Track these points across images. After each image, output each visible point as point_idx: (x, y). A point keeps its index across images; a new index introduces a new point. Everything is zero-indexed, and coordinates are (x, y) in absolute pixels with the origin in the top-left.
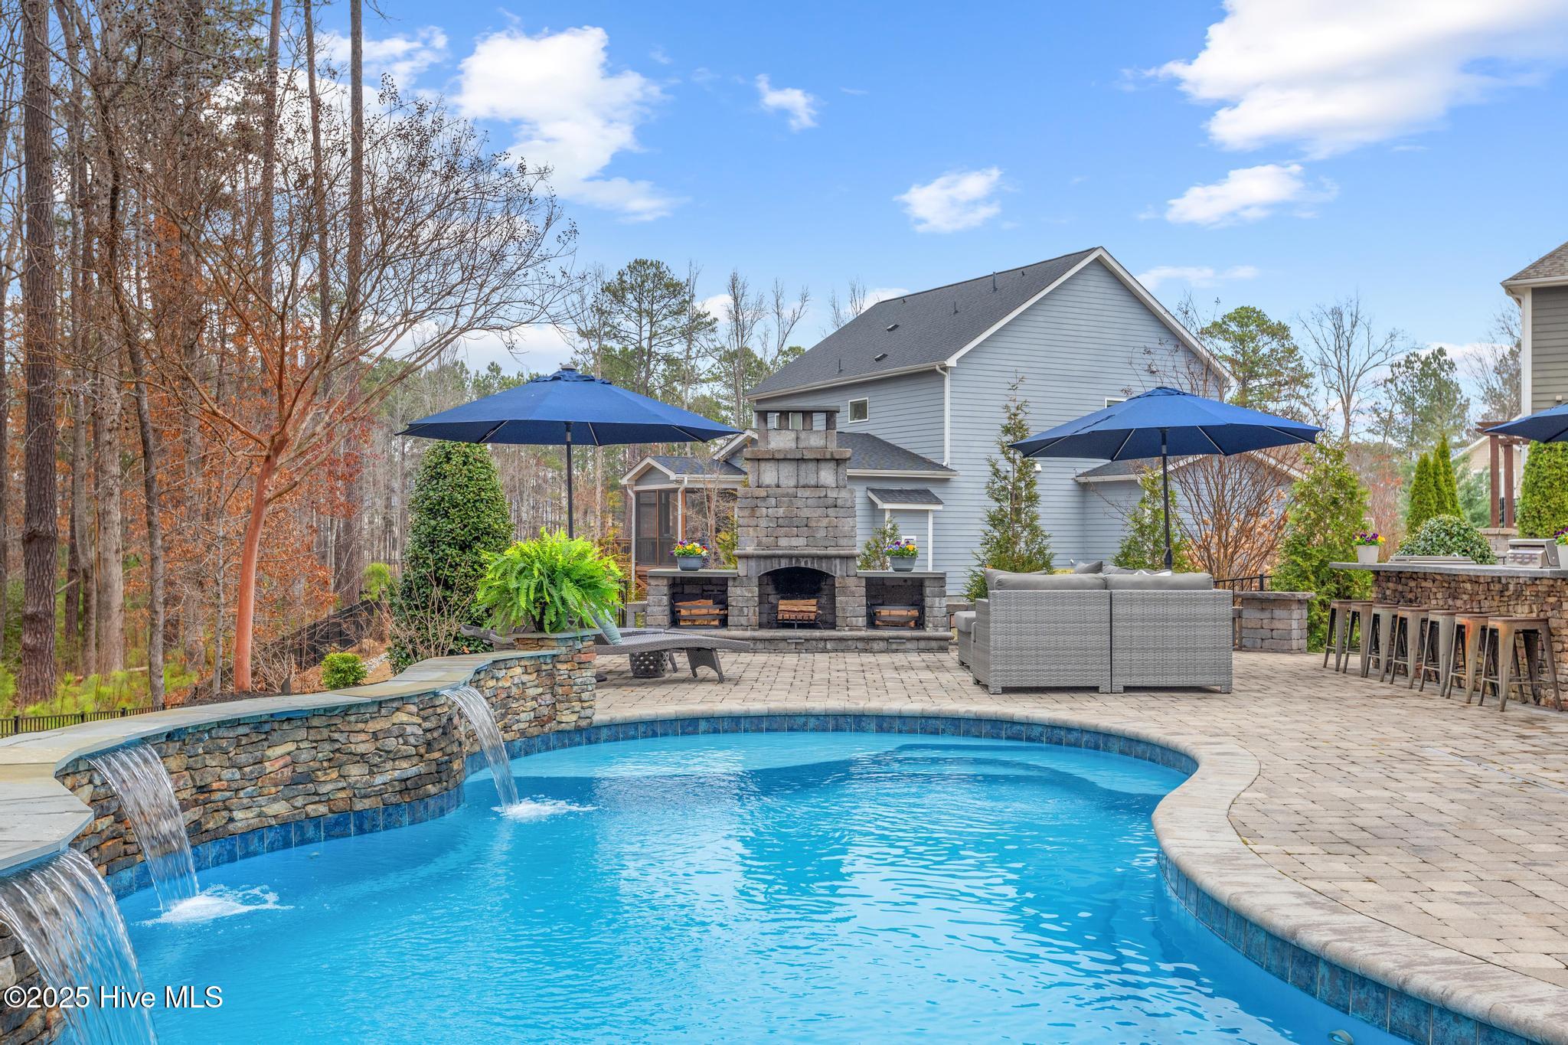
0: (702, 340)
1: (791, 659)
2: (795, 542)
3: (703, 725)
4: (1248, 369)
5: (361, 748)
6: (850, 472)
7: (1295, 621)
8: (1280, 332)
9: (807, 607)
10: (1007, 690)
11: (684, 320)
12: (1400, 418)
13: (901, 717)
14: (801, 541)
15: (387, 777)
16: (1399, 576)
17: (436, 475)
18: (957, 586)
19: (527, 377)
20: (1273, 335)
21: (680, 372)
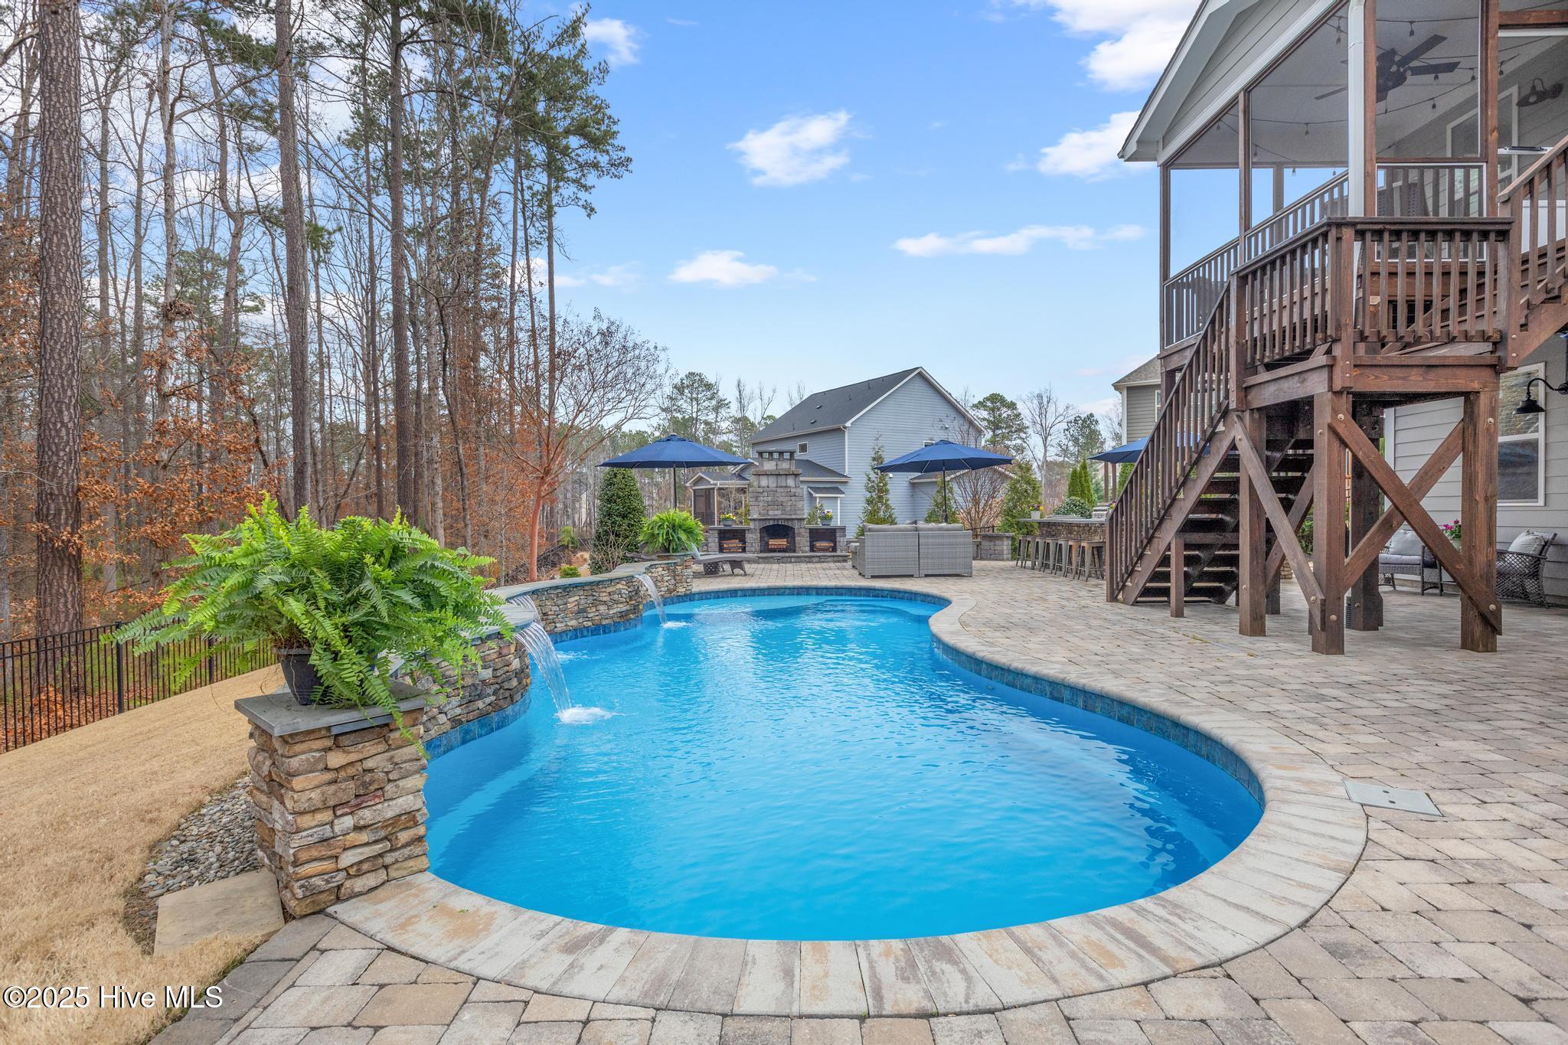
0: (723, 412)
1: (775, 566)
2: (776, 512)
3: (739, 593)
4: (995, 425)
5: (605, 599)
6: (802, 479)
7: (1006, 546)
8: (1012, 406)
9: (782, 542)
10: (873, 577)
11: (714, 402)
12: (1072, 448)
13: (826, 588)
14: (779, 512)
15: (615, 611)
16: (1049, 524)
17: (610, 483)
18: (851, 534)
19: (634, 432)
20: (1009, 408)
21: (712, 429)
